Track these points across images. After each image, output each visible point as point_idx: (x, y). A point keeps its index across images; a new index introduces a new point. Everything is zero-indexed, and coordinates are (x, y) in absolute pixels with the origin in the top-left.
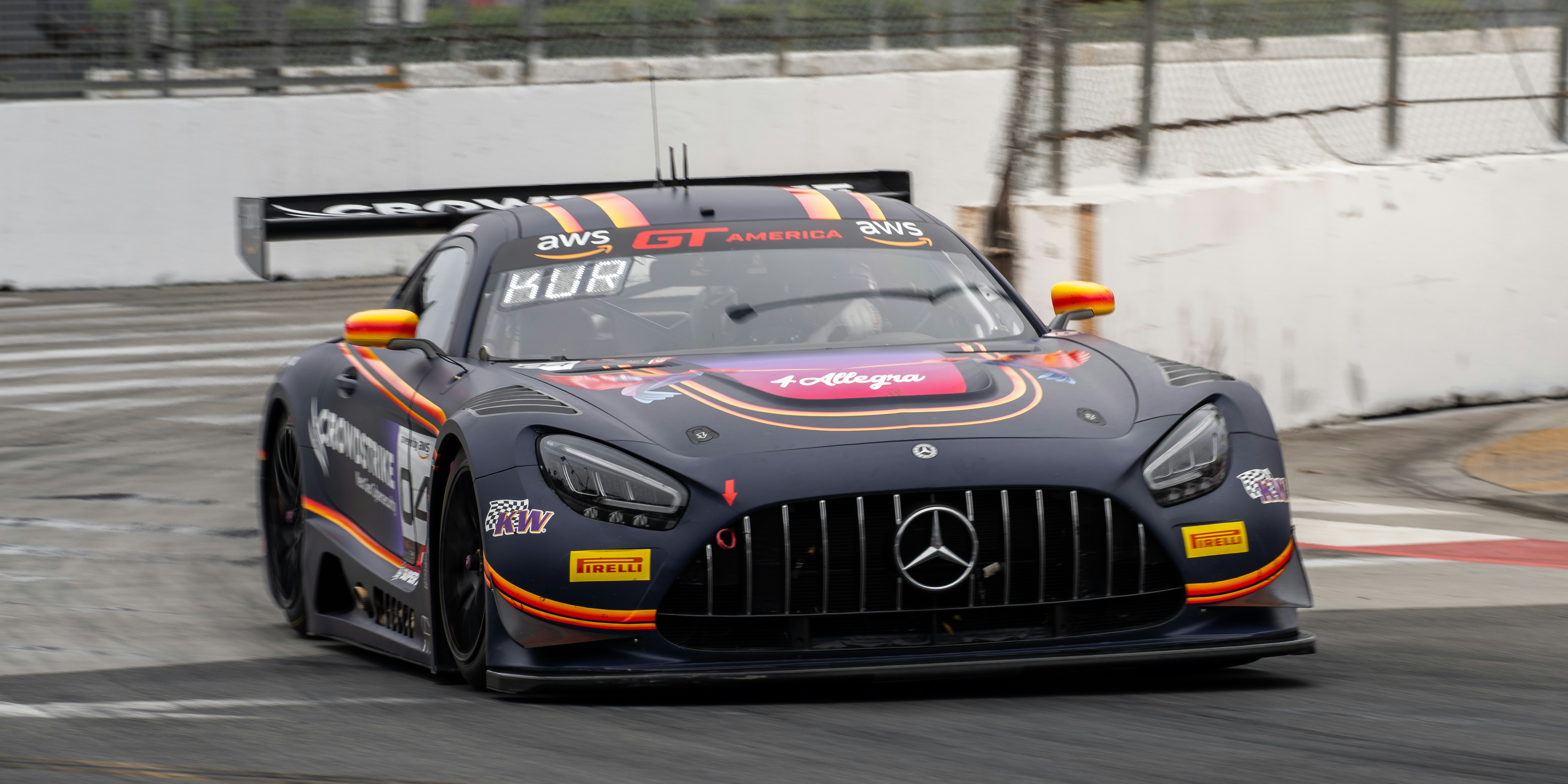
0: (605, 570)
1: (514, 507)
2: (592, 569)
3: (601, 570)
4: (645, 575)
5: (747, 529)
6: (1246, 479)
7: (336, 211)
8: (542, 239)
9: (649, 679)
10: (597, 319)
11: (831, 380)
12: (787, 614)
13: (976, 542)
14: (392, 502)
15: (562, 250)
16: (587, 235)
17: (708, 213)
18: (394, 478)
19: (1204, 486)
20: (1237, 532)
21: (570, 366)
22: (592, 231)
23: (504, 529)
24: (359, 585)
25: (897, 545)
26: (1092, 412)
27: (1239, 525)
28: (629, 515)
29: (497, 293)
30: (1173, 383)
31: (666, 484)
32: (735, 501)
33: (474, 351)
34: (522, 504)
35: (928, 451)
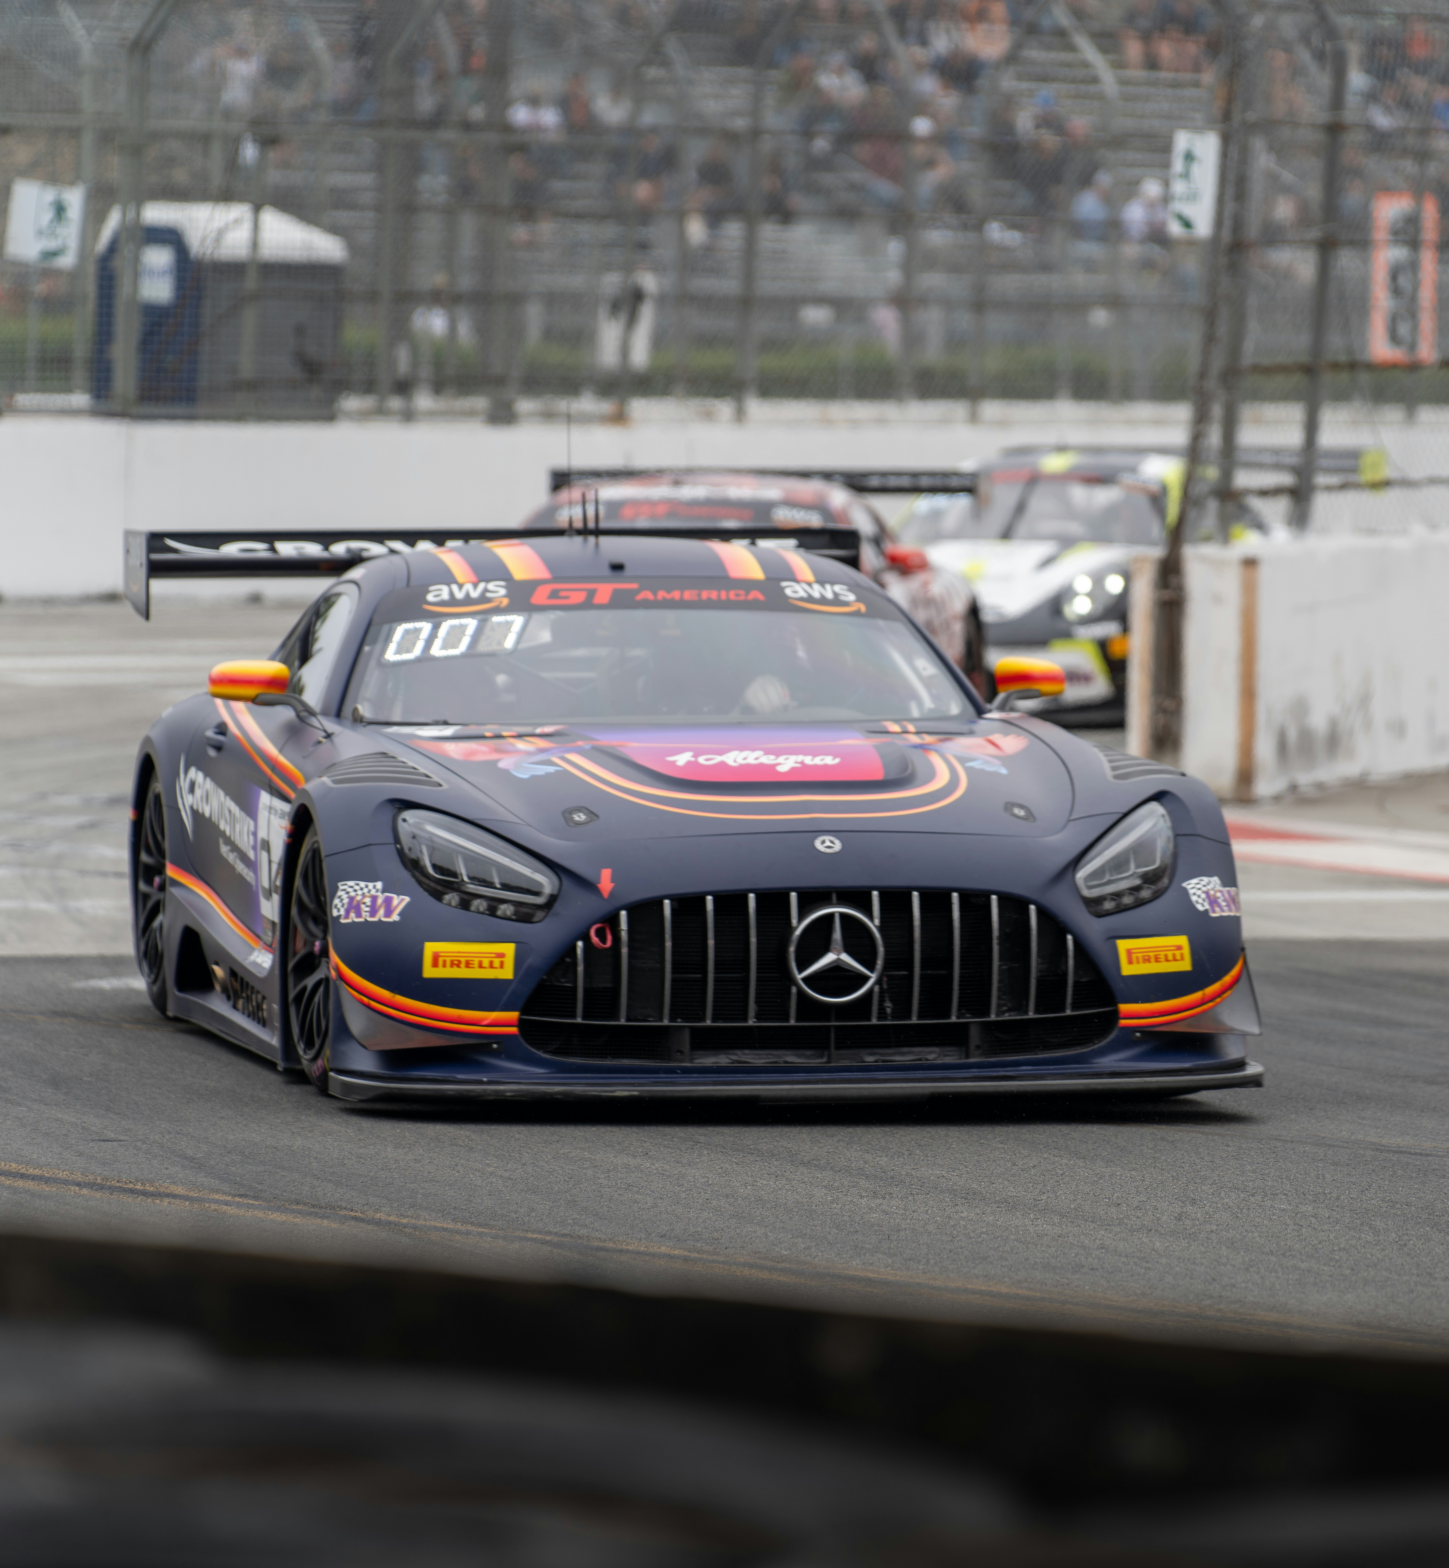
0: (463, 965)
1: (366, 890)
2: (448, 963)
3: (458, 966)
4: (507, 973)
5: (624, 925)
6: (1193, 888)
7: (231, 550)
8: (431, 588)
9: (505, 1091)
10: (501, 679)
11: (734, 758)
12: (666, 1022)
13: (881, 950)
14: (251, 874)
15: (453, 601)
16: (482, 586)
17: (617, 567)
18: (254, 848)
19: (1145, 894)
20: (1179, 948)
21: (449, 731)
22: (488, 581)
23: (352, 915)
24: (217, 964)
25: (792, 949)
26: (1021, 807)
27: (1182, 940)
28: (493, 904)
29: (378, 647)
30: (1116, 777)
31: (536, 870)
32: (612, 894)
33: (347, 711)
34: (374, 887)
35: (831, 845)
